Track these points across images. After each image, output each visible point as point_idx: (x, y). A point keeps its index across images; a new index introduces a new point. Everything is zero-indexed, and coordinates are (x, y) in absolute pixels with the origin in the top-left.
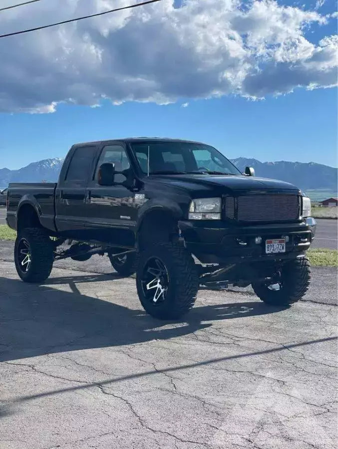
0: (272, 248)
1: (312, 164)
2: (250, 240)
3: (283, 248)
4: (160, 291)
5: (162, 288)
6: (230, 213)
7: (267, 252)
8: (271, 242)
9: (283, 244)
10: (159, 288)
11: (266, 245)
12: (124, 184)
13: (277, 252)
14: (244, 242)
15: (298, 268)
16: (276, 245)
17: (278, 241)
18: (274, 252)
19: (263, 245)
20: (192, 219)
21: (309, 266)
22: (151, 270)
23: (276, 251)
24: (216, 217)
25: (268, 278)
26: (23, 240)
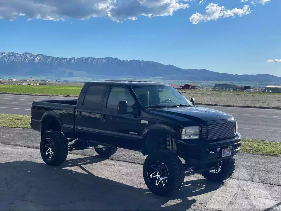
0: (225, 154)
1: (152, 62)
2: (214, 150)
3: (230, 153)
4: (160, 179)
5: (161, 177)
6: (204, 135)
7: (223, 156)
8: (224, 151)
9: (230, 151)
10: (159, 177)
11: (223, 153)
12: (132, 113)
13: (228, 156)
14: (212, 152)
16: (227, 152)
17: (228, 150)
18: (226, 156)
19: (220, 152)
20: (183, 138)
21: (235, 159)
22: (153, 166)
24: (197, 137)
25: (213, 167)
26: (48, 139)
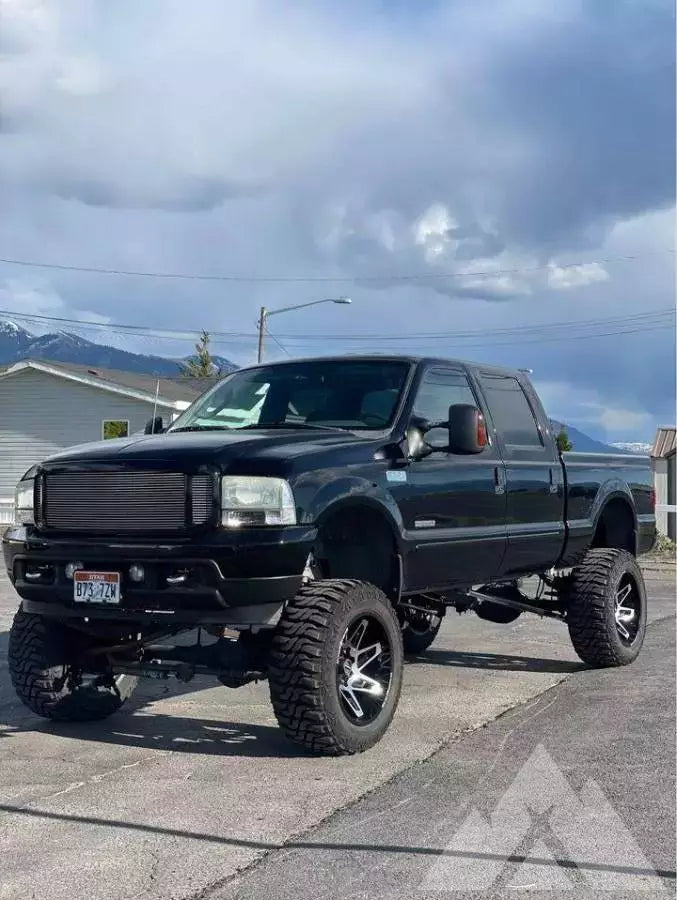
0: (89, 592)
3: (113, 593)
7: (78, 598)
8: (86, 578)
9: (114, 583)
11: (76, 584)
13: (101, 601)
15: (275, 654)
16: (96, 586)
17: (102, 577)
18: (93, 600)
23: (99, 599)
